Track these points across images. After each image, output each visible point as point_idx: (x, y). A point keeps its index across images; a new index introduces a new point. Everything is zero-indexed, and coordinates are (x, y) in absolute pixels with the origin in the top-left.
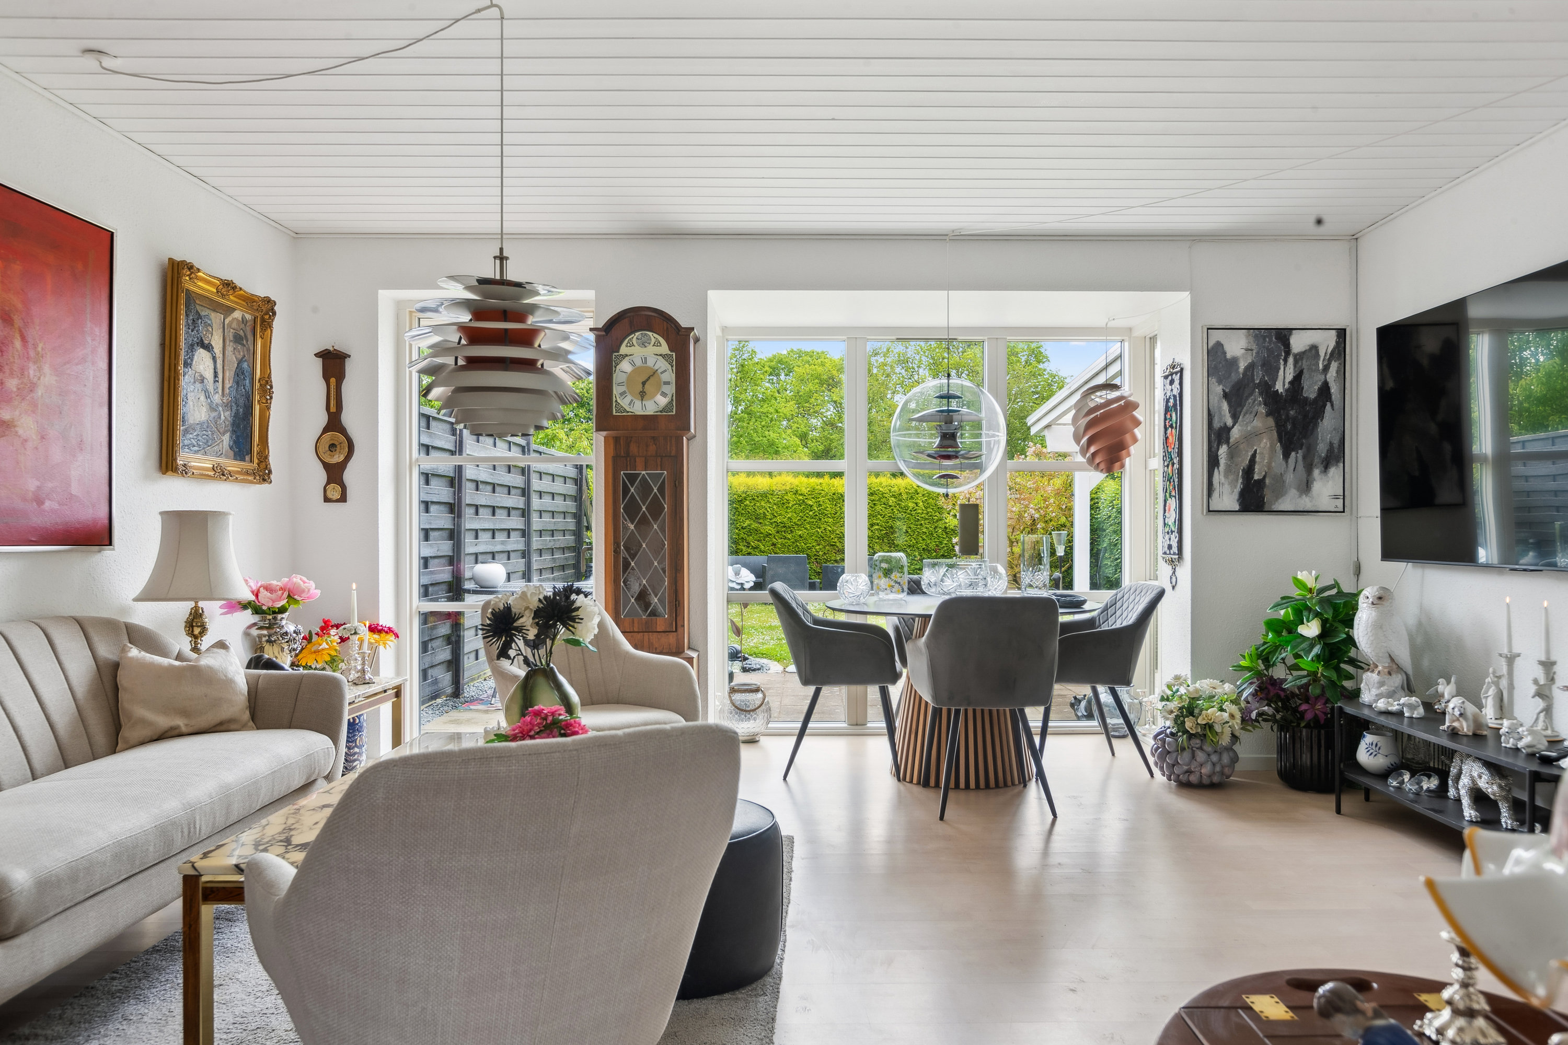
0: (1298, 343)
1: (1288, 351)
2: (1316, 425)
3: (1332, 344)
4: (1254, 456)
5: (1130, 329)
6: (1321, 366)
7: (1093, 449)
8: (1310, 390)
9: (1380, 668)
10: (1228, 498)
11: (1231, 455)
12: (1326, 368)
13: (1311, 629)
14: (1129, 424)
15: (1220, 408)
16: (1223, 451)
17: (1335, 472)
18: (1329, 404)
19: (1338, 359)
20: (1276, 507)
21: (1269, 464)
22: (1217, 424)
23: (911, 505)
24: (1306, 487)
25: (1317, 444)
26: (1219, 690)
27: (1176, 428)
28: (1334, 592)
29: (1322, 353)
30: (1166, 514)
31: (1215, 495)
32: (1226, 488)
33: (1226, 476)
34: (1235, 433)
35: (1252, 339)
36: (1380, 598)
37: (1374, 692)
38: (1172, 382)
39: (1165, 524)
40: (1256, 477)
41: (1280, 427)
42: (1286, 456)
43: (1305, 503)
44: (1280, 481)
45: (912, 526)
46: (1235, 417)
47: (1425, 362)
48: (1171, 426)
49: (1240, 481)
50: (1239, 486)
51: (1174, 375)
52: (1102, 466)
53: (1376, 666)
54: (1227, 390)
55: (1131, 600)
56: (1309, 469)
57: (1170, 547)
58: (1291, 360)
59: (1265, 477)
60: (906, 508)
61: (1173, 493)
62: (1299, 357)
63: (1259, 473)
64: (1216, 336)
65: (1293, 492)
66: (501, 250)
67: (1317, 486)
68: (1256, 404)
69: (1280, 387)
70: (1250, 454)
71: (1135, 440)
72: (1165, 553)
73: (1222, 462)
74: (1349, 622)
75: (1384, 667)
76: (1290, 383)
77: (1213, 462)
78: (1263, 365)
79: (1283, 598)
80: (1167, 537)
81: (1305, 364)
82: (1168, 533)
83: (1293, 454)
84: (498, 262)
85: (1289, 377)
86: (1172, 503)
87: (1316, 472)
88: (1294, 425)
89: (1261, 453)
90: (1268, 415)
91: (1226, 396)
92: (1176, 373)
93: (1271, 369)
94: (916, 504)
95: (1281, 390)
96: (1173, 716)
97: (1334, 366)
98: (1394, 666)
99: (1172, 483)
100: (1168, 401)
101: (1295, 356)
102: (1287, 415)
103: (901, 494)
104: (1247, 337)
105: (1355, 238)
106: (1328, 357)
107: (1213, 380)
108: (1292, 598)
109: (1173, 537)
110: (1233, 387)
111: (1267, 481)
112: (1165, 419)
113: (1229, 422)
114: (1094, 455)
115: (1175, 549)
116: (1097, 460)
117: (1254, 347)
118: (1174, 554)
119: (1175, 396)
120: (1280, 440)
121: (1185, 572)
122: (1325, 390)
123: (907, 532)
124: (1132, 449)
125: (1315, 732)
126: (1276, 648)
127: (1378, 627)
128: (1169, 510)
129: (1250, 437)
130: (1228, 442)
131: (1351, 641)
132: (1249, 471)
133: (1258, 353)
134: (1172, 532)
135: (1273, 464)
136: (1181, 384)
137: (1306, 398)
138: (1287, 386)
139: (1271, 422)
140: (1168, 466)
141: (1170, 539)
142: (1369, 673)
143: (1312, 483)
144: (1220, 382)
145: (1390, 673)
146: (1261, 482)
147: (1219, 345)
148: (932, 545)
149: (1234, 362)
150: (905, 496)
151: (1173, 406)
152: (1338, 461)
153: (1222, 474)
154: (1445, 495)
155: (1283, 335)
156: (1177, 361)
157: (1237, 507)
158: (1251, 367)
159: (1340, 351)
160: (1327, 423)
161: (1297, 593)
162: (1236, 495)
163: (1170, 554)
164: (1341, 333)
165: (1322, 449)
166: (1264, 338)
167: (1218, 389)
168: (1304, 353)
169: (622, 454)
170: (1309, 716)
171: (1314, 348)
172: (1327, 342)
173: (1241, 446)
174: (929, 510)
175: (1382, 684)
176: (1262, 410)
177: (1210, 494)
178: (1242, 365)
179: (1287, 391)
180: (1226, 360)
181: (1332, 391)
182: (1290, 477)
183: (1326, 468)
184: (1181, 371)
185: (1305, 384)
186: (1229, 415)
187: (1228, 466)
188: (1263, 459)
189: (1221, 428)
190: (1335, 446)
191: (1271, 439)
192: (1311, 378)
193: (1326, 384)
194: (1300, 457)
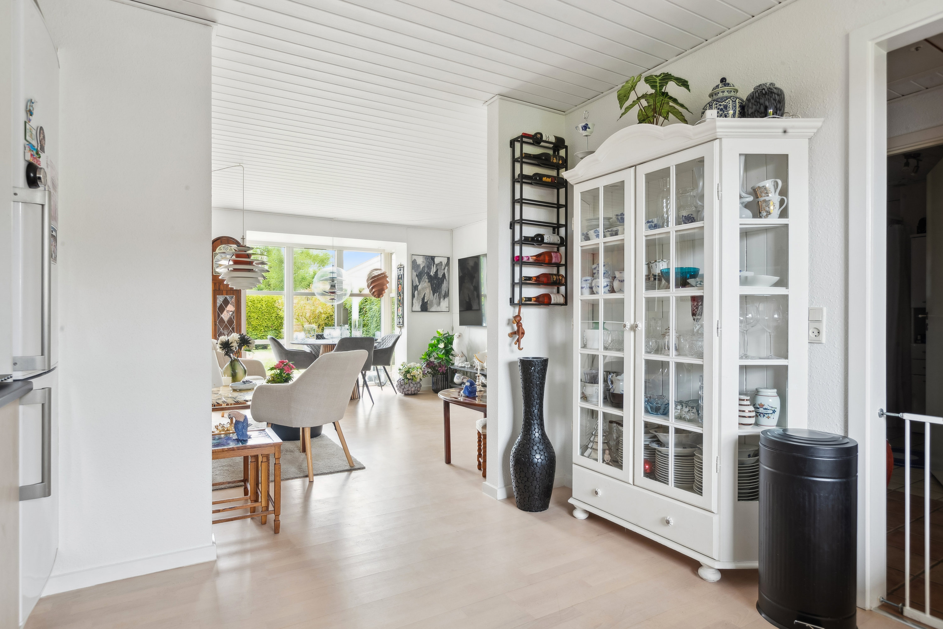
0: (437, 261)
1: (434, 263)
2: (442, 286)
3: (446, 262)
5: (384, 250)
6: (443, 268)
7: (374, 290)
8: (440, 275)
9: (459, 355)
10: (417, 307)
11: (418, 294)
12: (444, 269)
13: (442, 346)
14: (385, 282)
16: (416, 292)
17: (446, 299)
18: (445, 279)
19: (448, 266)
20: (430, 310)
21: (429, 297)
22: (414, 285)
23: (259, 306)
24: (439, 304)
26: (416, 366)
27: (402, 285)
28: (447, 335)
29: (443, 264)
30: (398, 312)
31: (414, 306)
32: (417, 304)
33: (417, 300)
34: (419, 287)
35: (424, 259)
36: (459, 336)
37: (458, 362)
38: (400, 270)
39: (398, 315)
41: (432, 286)
42: (434, 295)
43: (438, 309)
44: (432, 302)
45: (260, 316)
46: (419, 282)
47: (470, 268)
48: (400, 284)
49: (421, 302)
50: (421, 304)
51: (401, 268)
52: (376, 296)
53: (458, 355)
54: (417, 274)
55: (388, 339)
56: (440, 299)
57: (400, 322)
58: (435, 266)
59: (428, 301)
60: (257, 307)
61: (401, 305)
62: (437, 265)
64: (414, 257)
65: (435, 306)
66: (243, 236)
67: (442, 304)
68: (425, 278)
69: (432, 274)
71: (387, 288)
72: (398, 324)
73: (416, 296)
74: (451, 343)
75: (460, 355)
76: (435, 272)
77: (413, 296)
78: (427, 267)
79: (434, 337)
80: (398, 319)
81: (439, 267)
82: (399, 318)
83: (435, 294)
84: (242, 239)
85: (435, 271)
86: (400, 309)
87: (442, 300)
88: (436, 285)
90: (428, 282)
92: (402, 268)
93: (429, 268)
94: (262, 305)
95: (432, 275)
96: (403, 374)
97: (446, 268)
98: (463, 355)
99: (400, 302)
100: (399, 276)
101: (436, 264)
102: (434, 282)
103: (254, 300)
105: (452, 231)
106: (445, 265)
107: (413, 271)
108: (435, 337)
109: (401, 319)
110: (419, 273)
111: (428, 302)
112: (398, 282)
114: (374, 292)
115: (401, 323)
116: (375, 294)
117: (425, 261)
118: (401, 324)
119: (401, 275)
120: (432, 290)
121: (405, 330)
122: (444, 275)
123: (258, 318)
124: (386, 291)
125: (442, 376)
126: (432, 352)
127: (459, 344)
128: (399, 311)
129: (423, 289)
130: (417, 290)
131: (452, 349)
132: (423, 299)
133: (426, 263)
134: (400, 318)
135: (430, 297)
136: (403, 271)
137: (439, 277)
138: (434, 273)
139: (429, 284)
140: (399, 297)
141: (400, 320)
142: (457, 357)
143: (441, 303)
144: (415, 272)
145: (462, 357)
147: (415, 260)
148: (270, 325)
149: (419, 266)
150: (256, 301)
151: (400, 278)
152: (447, 297)
153: (416, 300)
154: (475, 307)
155: (433, 258)
156: (402, 264)
157: (420, 310)
158: (424, 267)
159: (448, 264)
160: (444, 285)
161: (437, 336)
163: (400, 325)
164: (448, 258)
165: (443, 293)
167: (415, 274)
168: (438, 264)
169: (217, 289)
170: (441, 371)
171: (441, 262)
172: (445, 261)
173: (421, 291)
174: (268, 308)
175: (460, 360)
176: (427, 280)
177: (412, 306)
180: (417, 265)
181: (446, 275)
182: (434, 301)
183: (444, 298)
184: (404, 267)
185: (439, 273)
186: (418, 282)
187: (417, 297)
188: (427, 295)
189: (415, 286)
190: (447, 292)
191: (429, 289)
192: (440, 271)
193: (444, 273)
194: (437, 295)
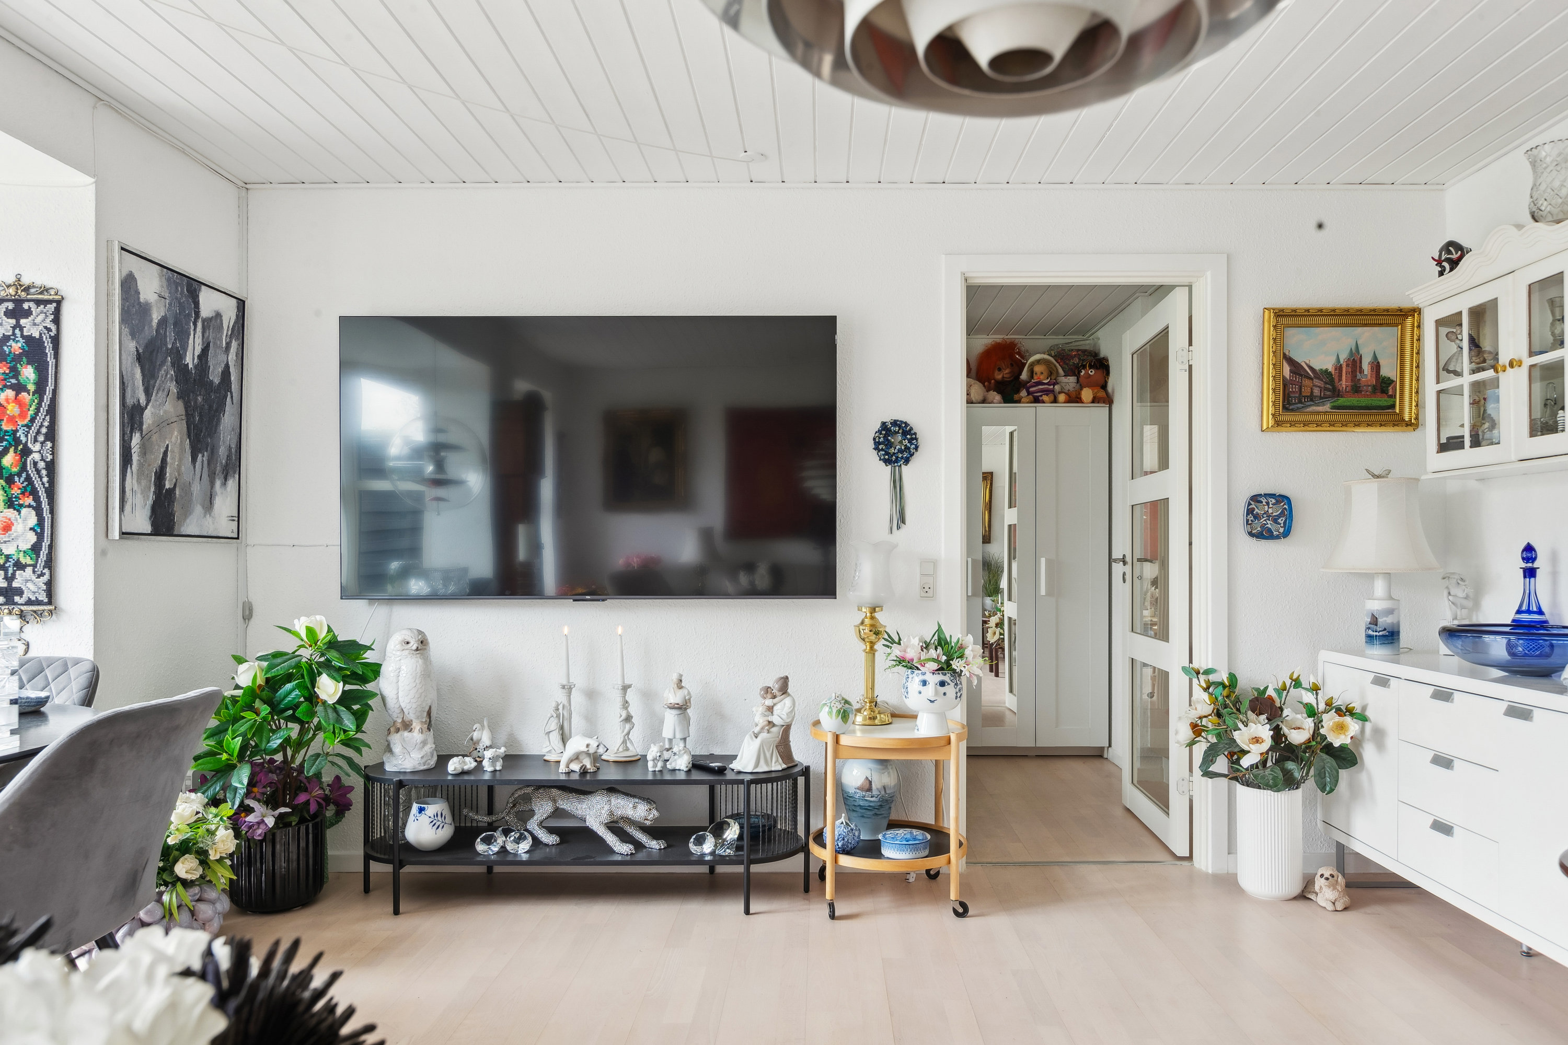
0: (209, 303)
1: (197, 314)
2: (218, 420)
3: (234, 316)
4: (165, 453)
6: (224, 345)
8: (215, 373)
10: (139, 513)
11: (145, 449)
12: (228, 347)
15: (133, 375)
16: (136, 440)
17: (232, 483)
18: (229, 395)
19: (235, 337)
20: (182, 530)
21: (179, 466)
22: (130, 401)
24: (210, 504)
25: (220, 447)
29: (225, 326)
31: (128, 507)
32: (139, 500)
33: (139, 480)
34: (148, 417)
35: (165, 284)
36: (417, 643)
40: (167, 486)
41: (189, 416)
42: (194, 460)
43: (208, 524)
44: (187, 492)
46: (148, 392)
49: (153, 489)
50: (151, 497)
54: (140, 350)
56: (212, 479)
58: (200, 325)
59: (175, 485)
62: (207, 323)
63: (171, 480)
65: (198, 509)
67: (218, 501)
68: (168, 379)
69: (190, 360)
70: (162, 450)
73: (135, 458)
76: (198, 356)
77: (126, 456)
78: (175, 324)
81: (211, 334)
83: (200, 455)
85: (198, 350)
87: (218, 483)
88: (201, 416)
89: (173, 452)
90: (179, 396)
91: (139, 358)
93: (183, 335)
95: (190, 365)
97: (234, 345)
101: (204, 321)
102: (195, 400)
104: (161, 276)
106: (229, 333)
107: (126, 331)
110: (146, 346)
111: (177, 492)
113: (143, 401)
117: (167, 295)
120: (189, 436)
122: (226, 373)
129: (162, 424)
130: (141, 430)
132: (160, 476)
133: (170, 304)
135: (183, 467)
137: (212, 382)
138: (196, 361)
139: (180, 407)
143: (214, 500)
144: (132, 335)
146: (171, 491)
147: (132, 278)
149: (147, 309)
152: (235, 473)
153: (135, 476)
155: (194, 289)
156: (41, 279)
157: (148, 529)
158: (163, 323)
159: (240, 326)
160: (227, 420)
162: (147, 511)
164: (241, 305)
165: (222, 451)
166: (177, 285)
167: (131, 346)
168: (211, 320)
171: (218, 315)
172: (229, 311)
173: (154, 438)
176: (174, 390)
177: (122, 508)
178: (156, 317)
179: (196, 367)
180: (139, 303)
181: (232, 378)
182: (197, 489)
183: (226, 479)
184: (59, 303)
185: (211, 362)
186: (141, 388)
187: (141, 465)
188: (173, 458)
189: (134, 406)
190: (233, 451)
191: (180, 432)
192: (215, 355)
193: (227, 366)
194: (206, 462)
